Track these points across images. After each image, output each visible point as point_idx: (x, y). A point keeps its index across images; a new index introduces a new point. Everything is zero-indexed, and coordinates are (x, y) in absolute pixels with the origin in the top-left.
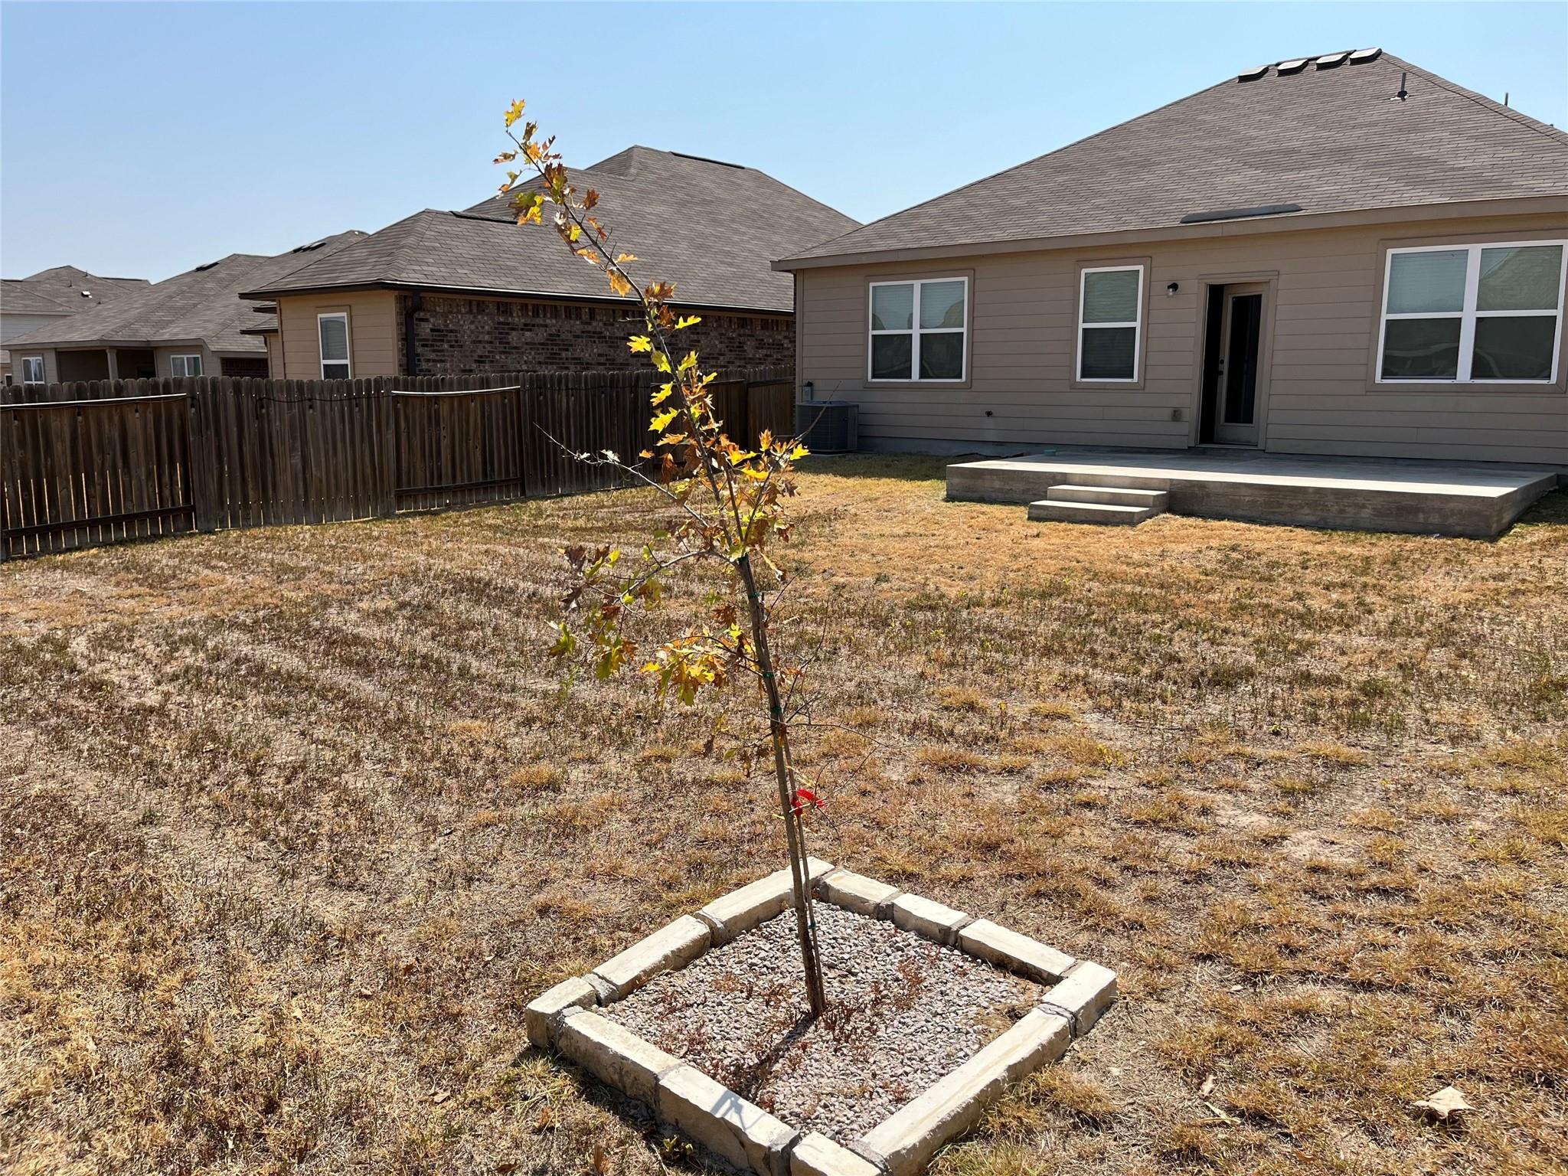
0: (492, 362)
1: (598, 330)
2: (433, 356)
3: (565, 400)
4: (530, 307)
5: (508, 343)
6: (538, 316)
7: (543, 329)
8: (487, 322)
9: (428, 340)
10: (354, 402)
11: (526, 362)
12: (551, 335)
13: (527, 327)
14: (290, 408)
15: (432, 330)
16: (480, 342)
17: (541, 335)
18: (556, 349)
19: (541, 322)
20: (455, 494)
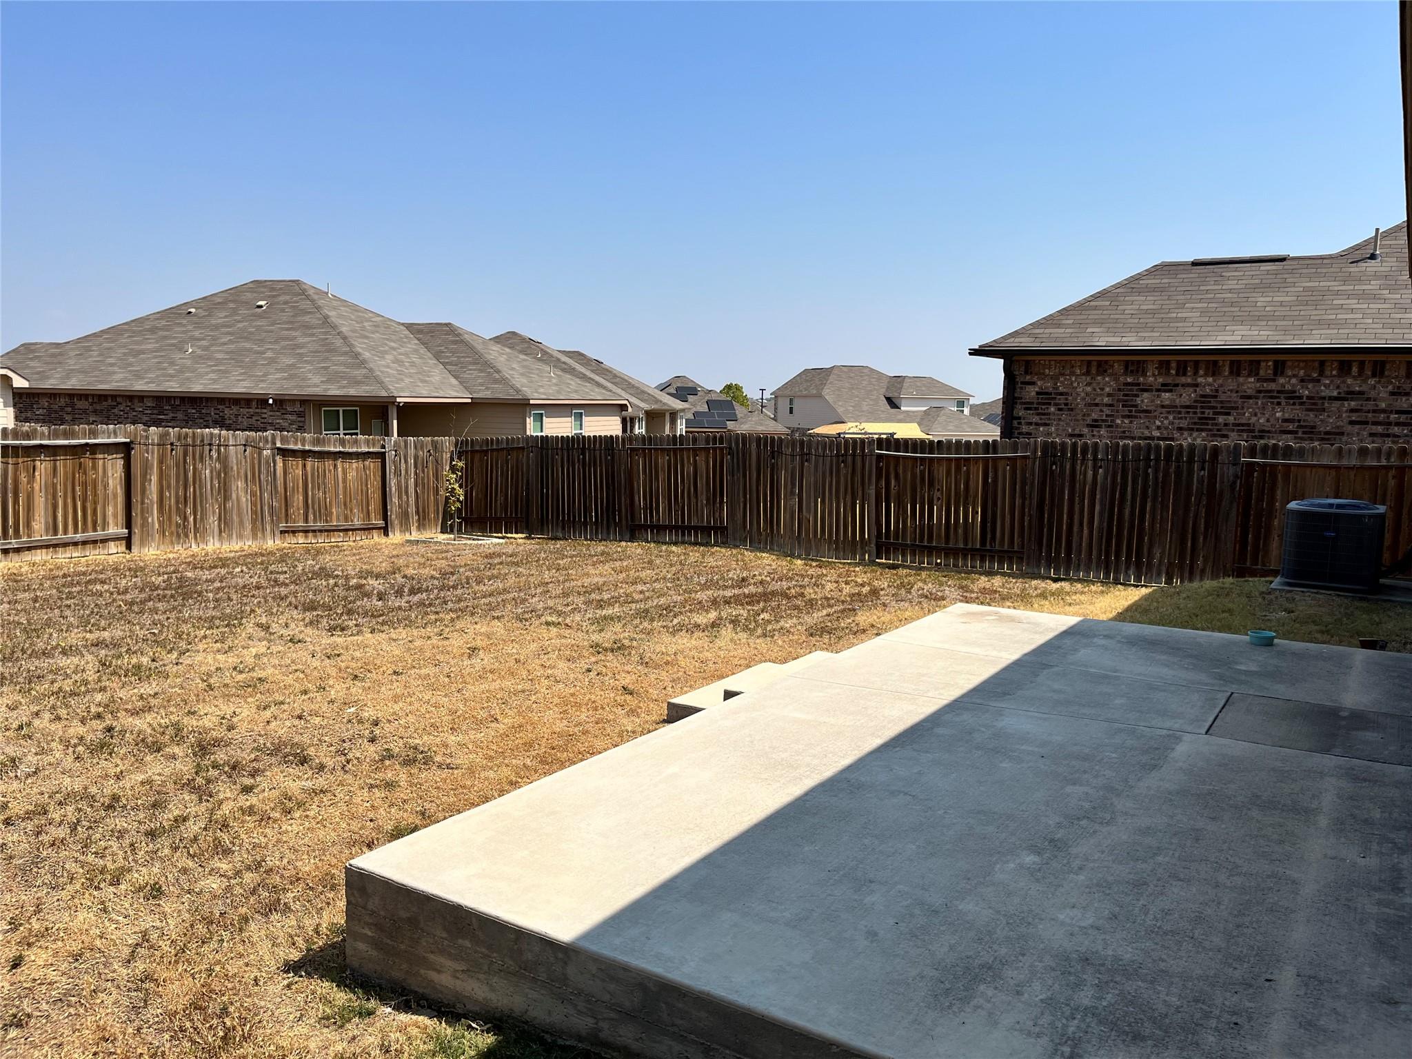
0: (1109, 426)
1: (1288, 387)
2: (1036, 419)
3: (1090, 473)
4: (1174, 365)
5: (1136, 406)
6: (1184, 374)
7: (1192, 390)
8: (1108, 384)
9: (1033, 403)
10: (841, 458)
11: (1158, 428)
12: (1202, 396)
13: (1166, 387)
15: (1038, 393)
16: (1097, 405)
17: (1188, 396)
18: (1209, 413)
19: (1189, 380)
20: (947, 556)
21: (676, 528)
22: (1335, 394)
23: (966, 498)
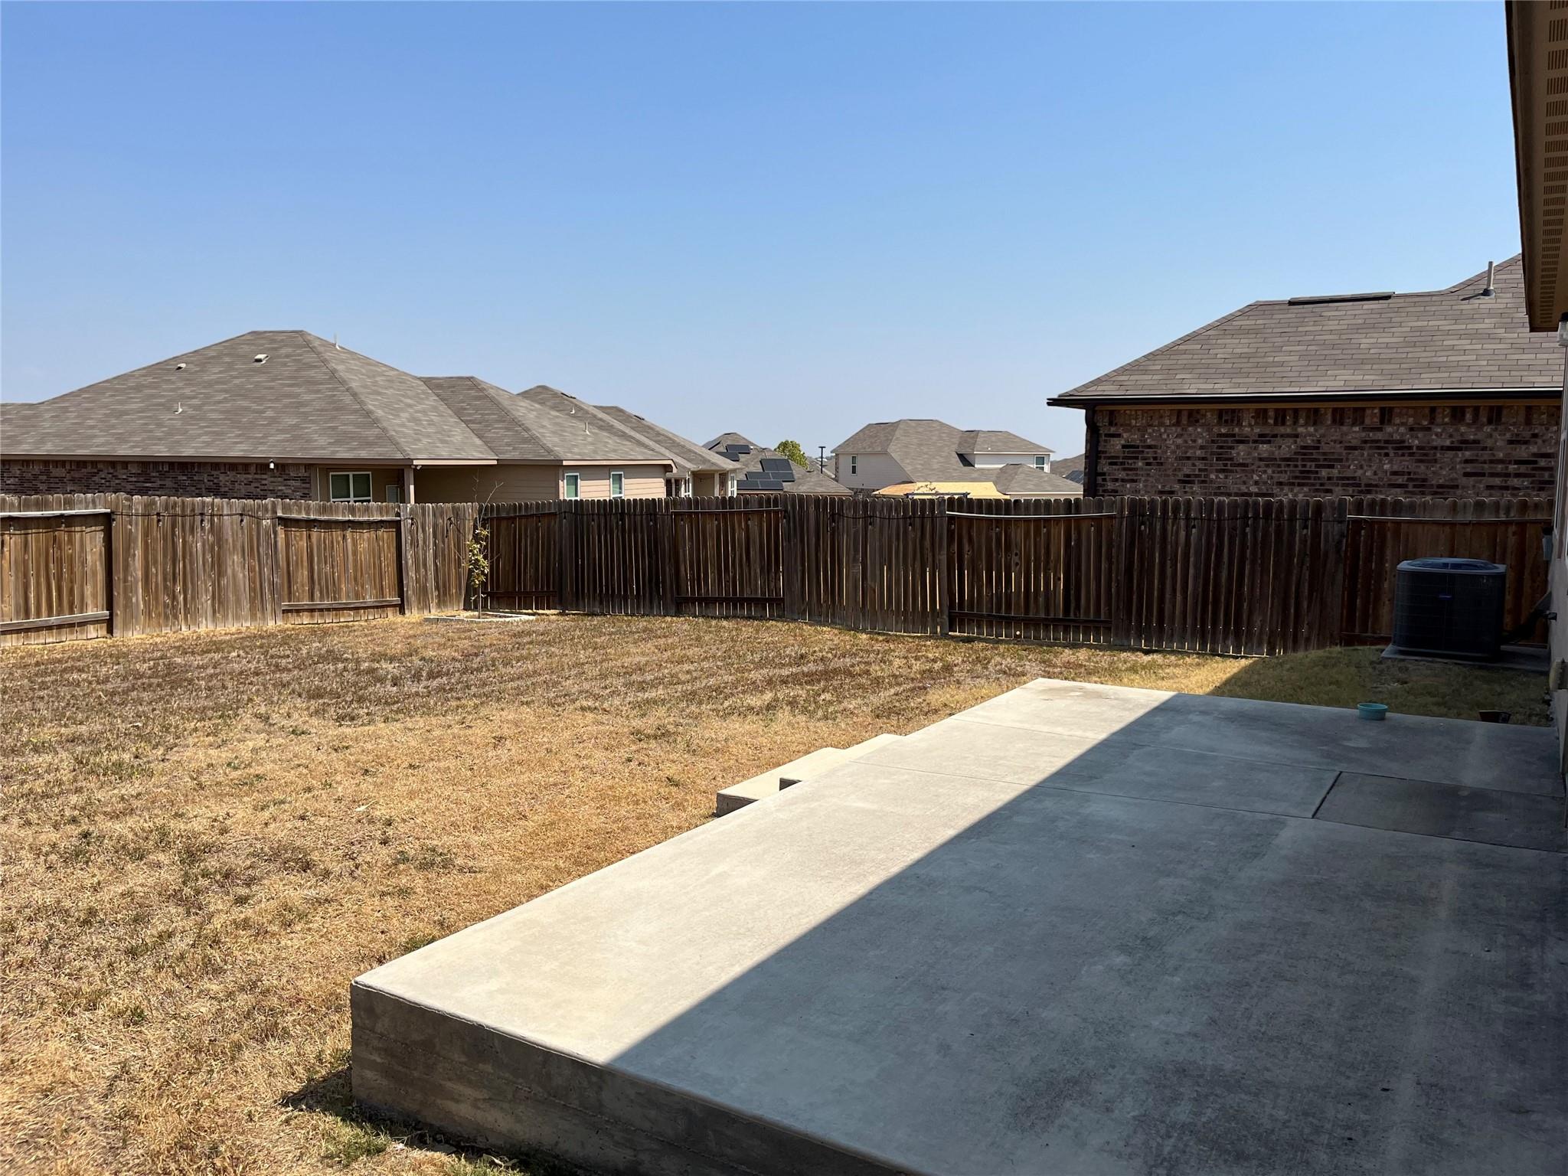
0: (1204, 482)
1: (1396, 437)
2: (1122, 475)
3: (1183, 534)
4: (1271, 413)
5: (1231, 459)
6: (1283, 423)
7: (1291, 440)
8: (1200, 435)
9: (1118, 457)
10: (908, 521)
11: (1256, 483)
12: (1303, 447)
13: (1263, 438)
14: (855, 524)
15: (1124, 446)
16: (1188, 458)
17: (1287, 448)
18: (1311, 466)
19: (1289, 431)
20: (1027, 627)
21: (727, 600)
22: (1448, 443)
23: (1047, 563)
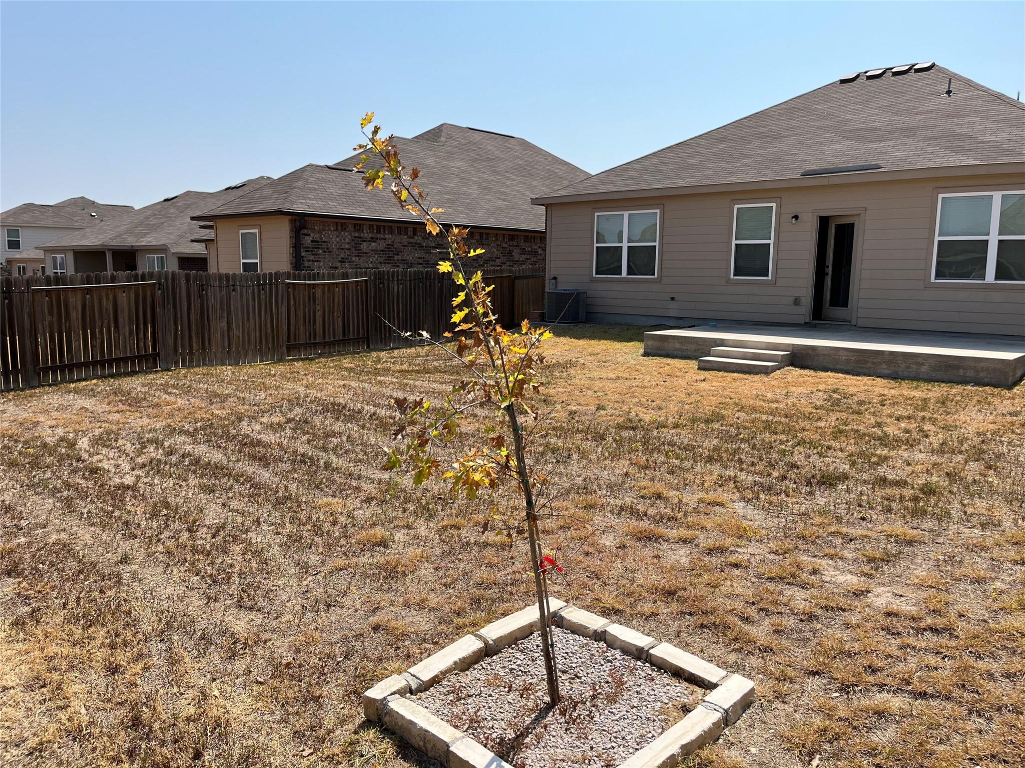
0: (350, 262)
2: (312, 258)
3: (396, 287)
4: (375, 227)
5: (361, 250)
6: (380, 233)
7: (383, 241)
8: (347, 236)
9: (309, 247)
10: (261, 287)
12: (388, 245)
13: (373, 240)
14: (221, 291)
15: (312, 241)
16: (343, 249)
17: (382, 245)
18: (391, 254)
19: (382, 236)
20: (324, 346)
22: (434, 245)
